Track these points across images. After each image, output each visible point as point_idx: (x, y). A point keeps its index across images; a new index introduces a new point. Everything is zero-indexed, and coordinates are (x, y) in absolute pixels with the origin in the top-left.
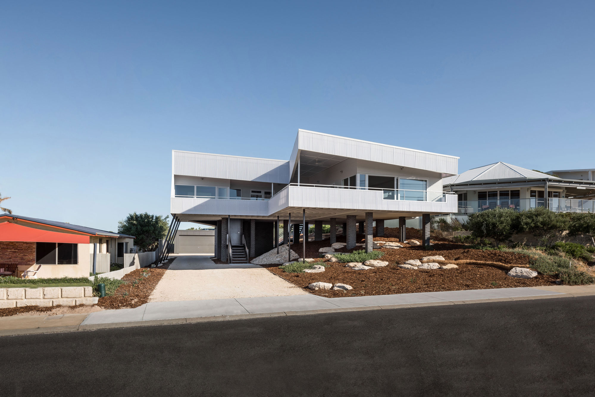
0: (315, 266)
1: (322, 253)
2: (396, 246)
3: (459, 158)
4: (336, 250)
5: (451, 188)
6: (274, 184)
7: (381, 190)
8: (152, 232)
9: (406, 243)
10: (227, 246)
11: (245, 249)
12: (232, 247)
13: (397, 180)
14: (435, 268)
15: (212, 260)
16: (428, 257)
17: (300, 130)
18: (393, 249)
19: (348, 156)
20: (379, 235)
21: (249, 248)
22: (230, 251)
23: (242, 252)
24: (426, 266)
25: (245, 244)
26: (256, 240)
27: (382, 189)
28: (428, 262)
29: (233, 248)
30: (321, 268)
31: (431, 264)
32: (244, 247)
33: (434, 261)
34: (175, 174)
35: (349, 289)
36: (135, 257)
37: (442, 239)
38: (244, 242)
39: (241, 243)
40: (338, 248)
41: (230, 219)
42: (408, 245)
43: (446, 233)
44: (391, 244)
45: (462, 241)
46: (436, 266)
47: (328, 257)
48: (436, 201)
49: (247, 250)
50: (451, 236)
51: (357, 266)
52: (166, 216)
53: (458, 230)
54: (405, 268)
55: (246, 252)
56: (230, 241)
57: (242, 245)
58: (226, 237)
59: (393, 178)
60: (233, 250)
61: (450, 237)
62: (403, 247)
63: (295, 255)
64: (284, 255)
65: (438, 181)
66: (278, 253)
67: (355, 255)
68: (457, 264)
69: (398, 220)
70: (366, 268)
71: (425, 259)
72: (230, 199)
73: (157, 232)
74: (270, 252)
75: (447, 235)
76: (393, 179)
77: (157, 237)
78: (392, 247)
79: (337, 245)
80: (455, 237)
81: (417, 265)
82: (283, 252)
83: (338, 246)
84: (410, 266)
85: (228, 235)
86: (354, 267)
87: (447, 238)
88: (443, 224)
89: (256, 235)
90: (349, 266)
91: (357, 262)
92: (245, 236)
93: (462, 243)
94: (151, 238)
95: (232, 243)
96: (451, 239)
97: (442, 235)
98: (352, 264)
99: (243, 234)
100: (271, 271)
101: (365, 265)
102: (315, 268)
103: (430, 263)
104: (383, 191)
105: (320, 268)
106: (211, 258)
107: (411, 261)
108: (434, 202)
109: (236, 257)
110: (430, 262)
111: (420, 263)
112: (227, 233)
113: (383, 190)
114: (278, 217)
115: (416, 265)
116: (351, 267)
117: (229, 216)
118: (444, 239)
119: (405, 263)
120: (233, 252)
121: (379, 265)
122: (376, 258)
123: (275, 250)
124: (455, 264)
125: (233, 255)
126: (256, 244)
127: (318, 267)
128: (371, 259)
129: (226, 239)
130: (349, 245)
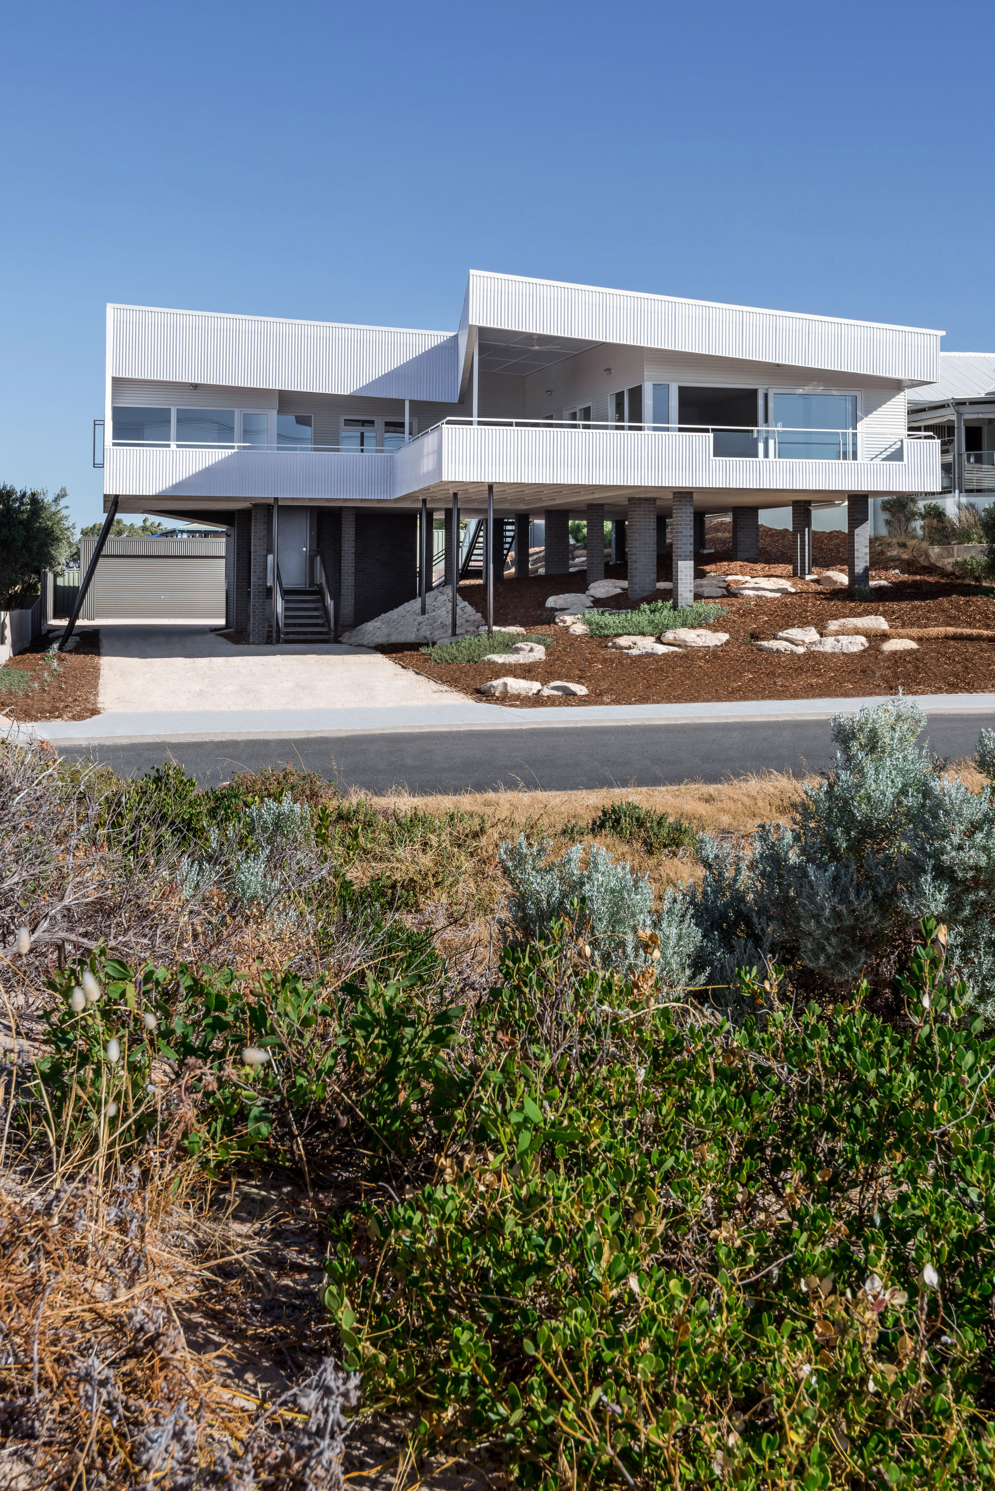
0: (519, 645)
1: (555, 610)
2: (771, 591)
3: (944, 333)
4: (598, 603)
5: (958, 412)
6: (411, 401)
7: (707, 431)
8: (19, 544)
9: (813, 581)
10: (269, 592)
11: (323, 600)
12: (285, 593)
13: (766, 396)
14: (855, 649)
15: (221, 635)
16: (843, 620)
17: (472, 272)
18: (760, 597)
19: (610, 340)
20: (740, 555)
21: (336, 597)
22: (279, 605)
23: (316, 609)
24: (829, 645)
25: (324, 585)
26: (358, 571)
27: (710, 427)
28: (837, 633)
29: (288, 598)
30: (536, 650)
31: (844, 639)
32: (320, 592)
33: (857, 632)
34: (116, 375)
35: (579, 693)
37: (924, 567)
38: (321, 577)
39: (312, 583)
40: (604, 596)
41: (280, 507)
42: (815, 587)
43: (937, 549)
44: (764, 583)
45: (977, 574)
46: (857, 644)
47: (564, 622)
48: (884, 459)
49: (330, 602)
50: (951, 560)
51: (639, 643)
52: (58, 492)
53: (970, 540)
54: (770, 651)
55: (325, 609)
56: (279, 578)
57: (315, 588)
58: (266, 562)
59: (754, 392)
60: (287, 601)
61: (947, 563)
62: (796, 593)
63: (472, 618)
64: (440, 617)
65: (894, 397)
66: (423, 611)
67: (642, 616)
68: (919, 640)
69: (789, 510)
70: (661, 649)
71: (833, 625)
72: (279, 449)
73: (35, 546)
74: (400, 608)
75: (940, 556)
76: (752, 394)
77: (36, 564)
78: (760, 593)
79: (603, 588)
80: (957, 562)
81: (807, 641)
82: (439, 608)
83: (603, 591)
84: (785, 643)
85: (270, 558)
86: (629, 648)
87: (939, 564)
88: (935, 521)
89: (359, 555)
90: (615, 646)
91: (643, 634)
92: (323, 561)
93: (977, 579)
94: (18, 567)
95: (283, 582)
96: (949, 568)
97: (928, 556)
98: (623, 641)
99: (318, 553)
100: (396, 661)
101: (662, 643)
102: (517, 650)
103: (840, 637)
104: (711, 435)
105: (531, 650)
106: (214, 630)
107: (794, 633)
108: (877, 461)
109: (295, 625)
110: (843, 634)
111: (817, 637)
112: (270, 551)
113: (713, 430)
114: (424, 501)
115: (803, 641)
116: (621, 648)
117: (276, 499)
118: (931, 569)
119: (775, 638)
120: (286, 609)
121: (700, 642)
122: (699, 623)
123: (416, 604)
124: (912, 638)
125: (286, 617)
126: (357, 584)
127: (528, 648)
128: (684, 625)
129: (265, 569)
130: (636, 587)
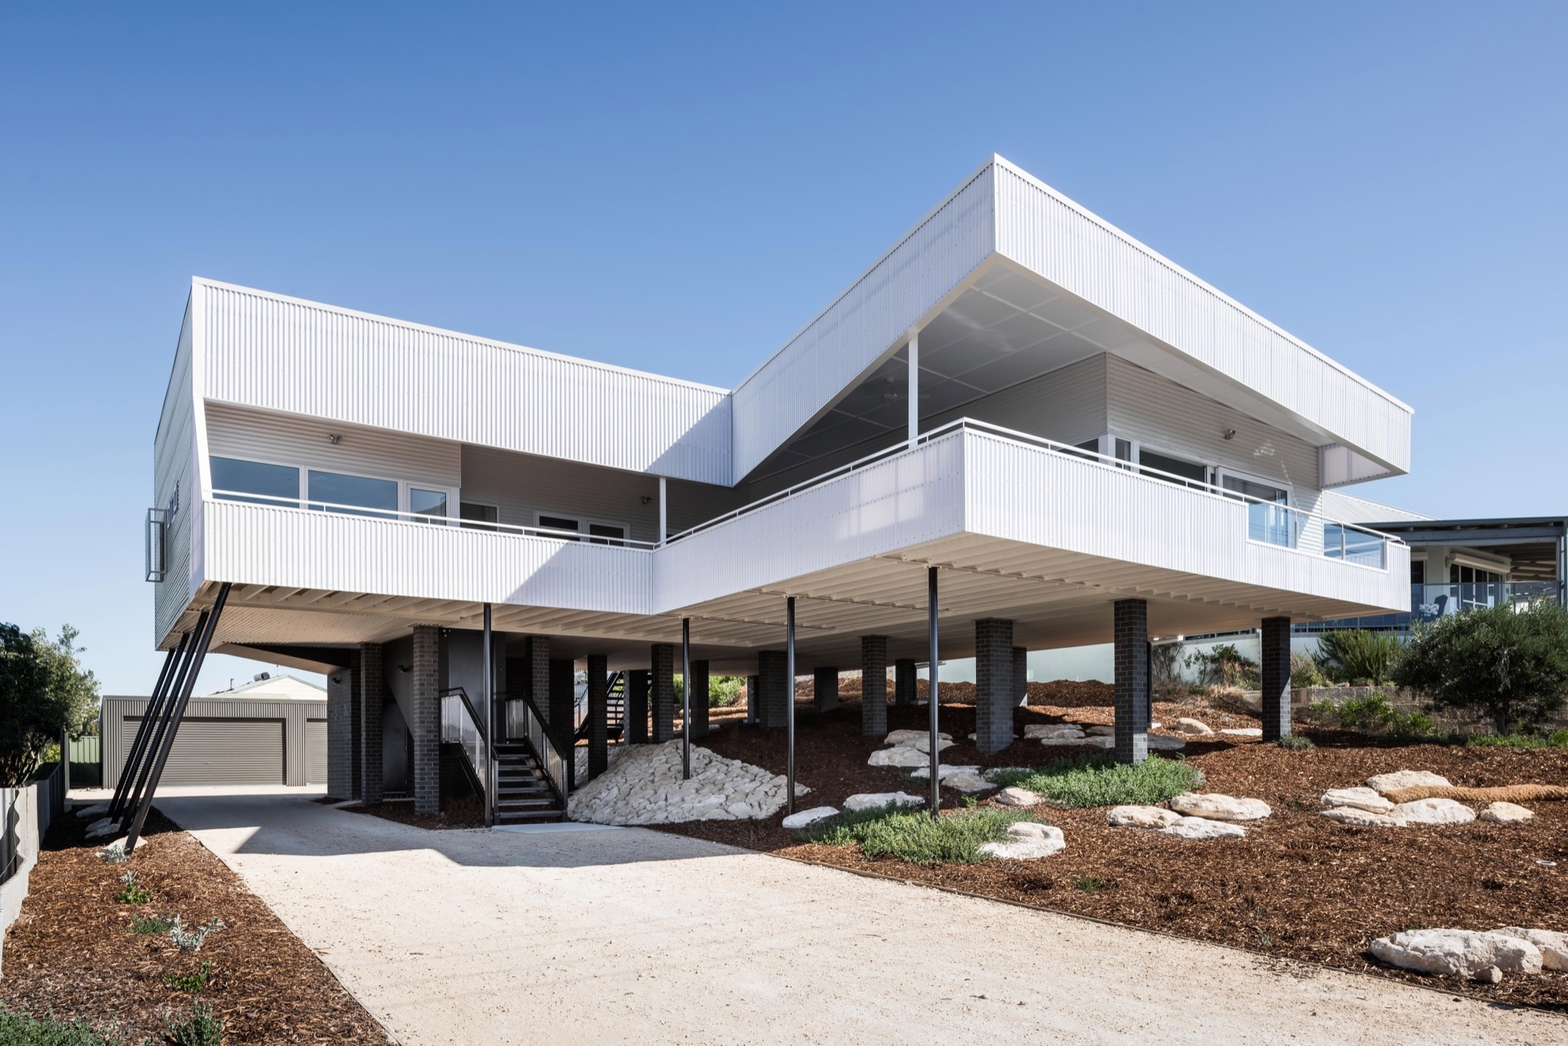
6: (671, 482)
11: (537, 761)
13: (1213, 478)
17: (998, 159)
29: (500, 757)
30: (1052, 835)
31: (1438, 804)
32: (527, 749)
34: (208, 396)
36: (17, 807)
49: (560, 763)
52: (64, 630)
59: (1202, 470)
60: (500, 762)
66: (686, 774)
71: (1385, 785)
86: (1160, 826)
99: (512, 696)
102: (1020, 838)
105: (1046, 835)
111: (1387, 803)
112: (444, 692)
115: (1380, 808)
119: (1328, 803)
125: (500, 786)
129: (439, 718)
